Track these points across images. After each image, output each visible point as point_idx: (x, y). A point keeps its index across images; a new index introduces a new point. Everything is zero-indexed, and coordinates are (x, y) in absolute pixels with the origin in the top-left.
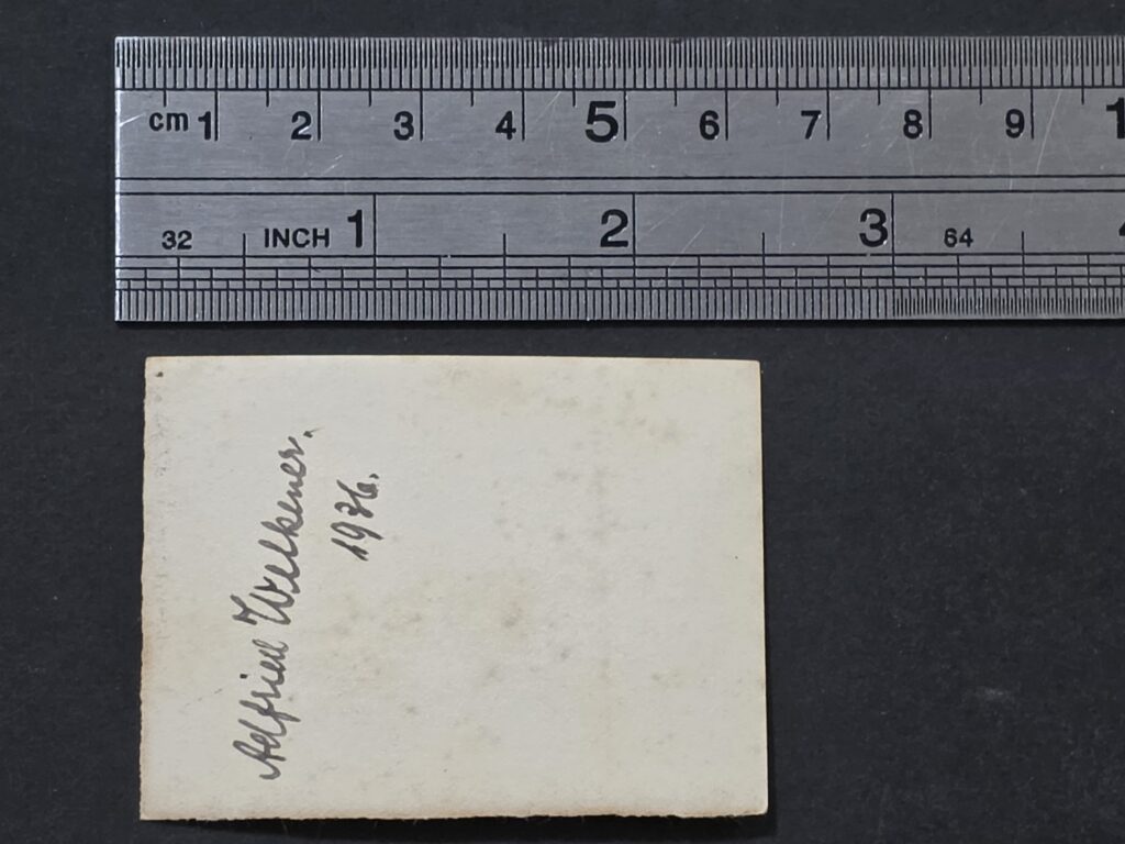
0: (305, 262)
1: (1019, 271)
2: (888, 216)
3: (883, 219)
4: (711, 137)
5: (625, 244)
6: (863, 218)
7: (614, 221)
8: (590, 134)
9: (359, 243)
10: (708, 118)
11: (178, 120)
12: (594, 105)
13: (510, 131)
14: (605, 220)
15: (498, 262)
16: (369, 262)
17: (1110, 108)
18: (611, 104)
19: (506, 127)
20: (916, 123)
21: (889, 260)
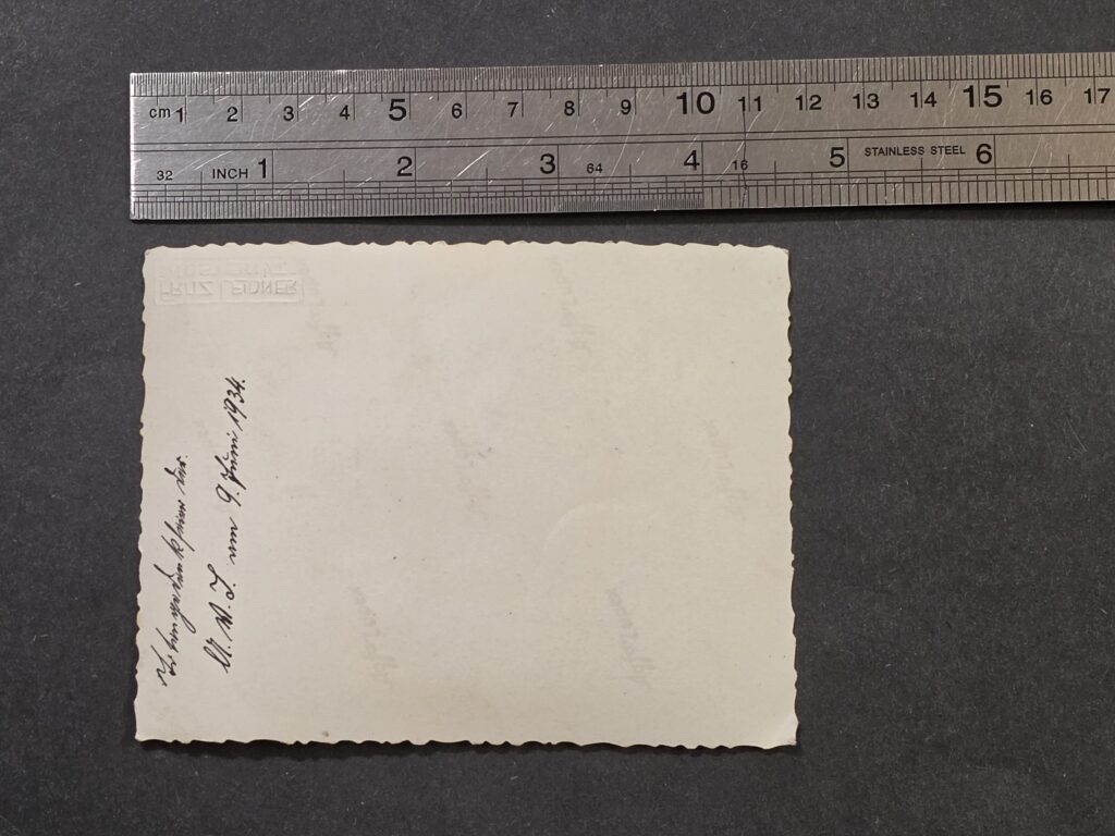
0: (234, 187)
1: (628, 186)
2: (556, 158)
3: (553, 159)
4: (458, 117)
5: (410, 175)
6: (542, 159)
7: (405, 162)
8: (391, 116)
9: (264, 176)
10: (456, 107)
11: (165, 111)
12: (393, 101)
13: (347, 115)
14: (399, 162)
15: (341, 185)
16: (270, 186)
17: (678, 98)
18: (403, 100)
19: (345, 113)
20: (571, 108)
21: (556, 181)
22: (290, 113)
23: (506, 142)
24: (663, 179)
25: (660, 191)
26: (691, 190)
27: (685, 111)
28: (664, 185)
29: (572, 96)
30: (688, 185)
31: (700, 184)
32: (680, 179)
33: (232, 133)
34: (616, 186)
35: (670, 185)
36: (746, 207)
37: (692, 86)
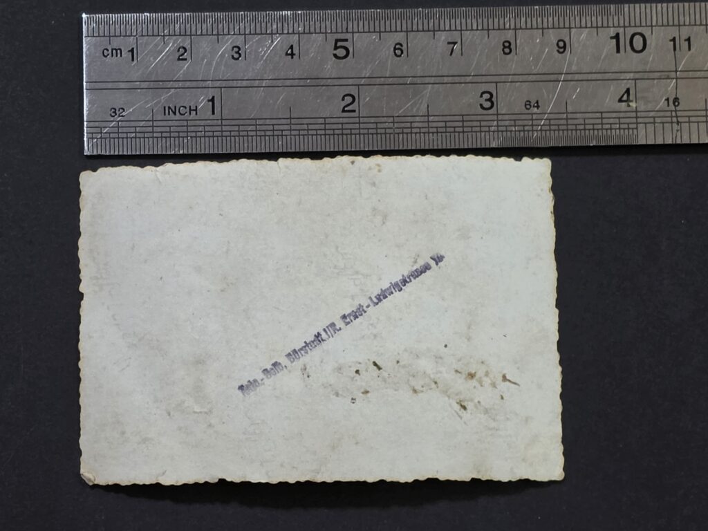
22: (237, 53)
23: (446, 80)
24: (599, 115)
25: (596, 127)
26: (626, 126)
27: (618, 51)
28: (599, 121)
29: (509, 35)
30: (622, 120)
31: (634, 120)
32: (614, 115)
33: (182, 72)
34: (552, 122)
35: (605, 121)
36: (679, 142)
37: (624, 27)
